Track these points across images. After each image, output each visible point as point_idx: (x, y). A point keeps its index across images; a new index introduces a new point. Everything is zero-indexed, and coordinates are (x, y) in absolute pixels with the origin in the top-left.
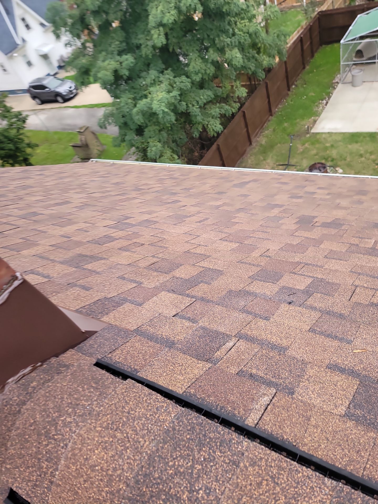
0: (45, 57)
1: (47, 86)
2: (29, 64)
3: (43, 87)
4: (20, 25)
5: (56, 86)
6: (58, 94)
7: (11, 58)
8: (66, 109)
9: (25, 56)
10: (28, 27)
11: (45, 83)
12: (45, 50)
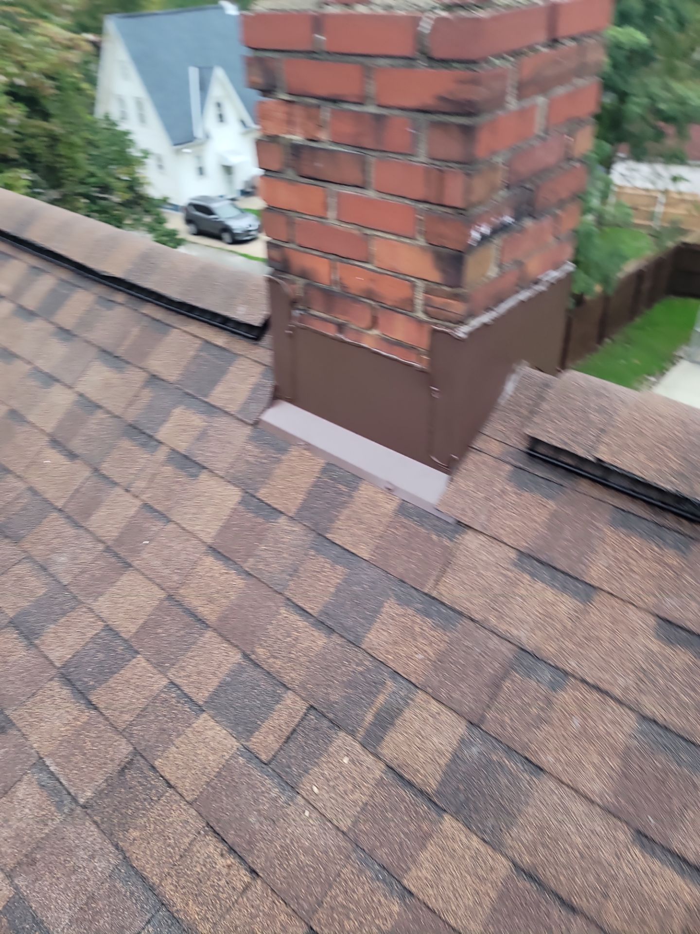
0: (228, 170)
1: (216, 211)
2: (201, 171)
3: (208, 211)
4: (211, 112)
5: (228, 216)
6: (227, 229)
7: (178, 152)
8: (231, 253)
9: (199, 157)
10: (221, 118)
11: (214, 206)
12: (232, 160)
